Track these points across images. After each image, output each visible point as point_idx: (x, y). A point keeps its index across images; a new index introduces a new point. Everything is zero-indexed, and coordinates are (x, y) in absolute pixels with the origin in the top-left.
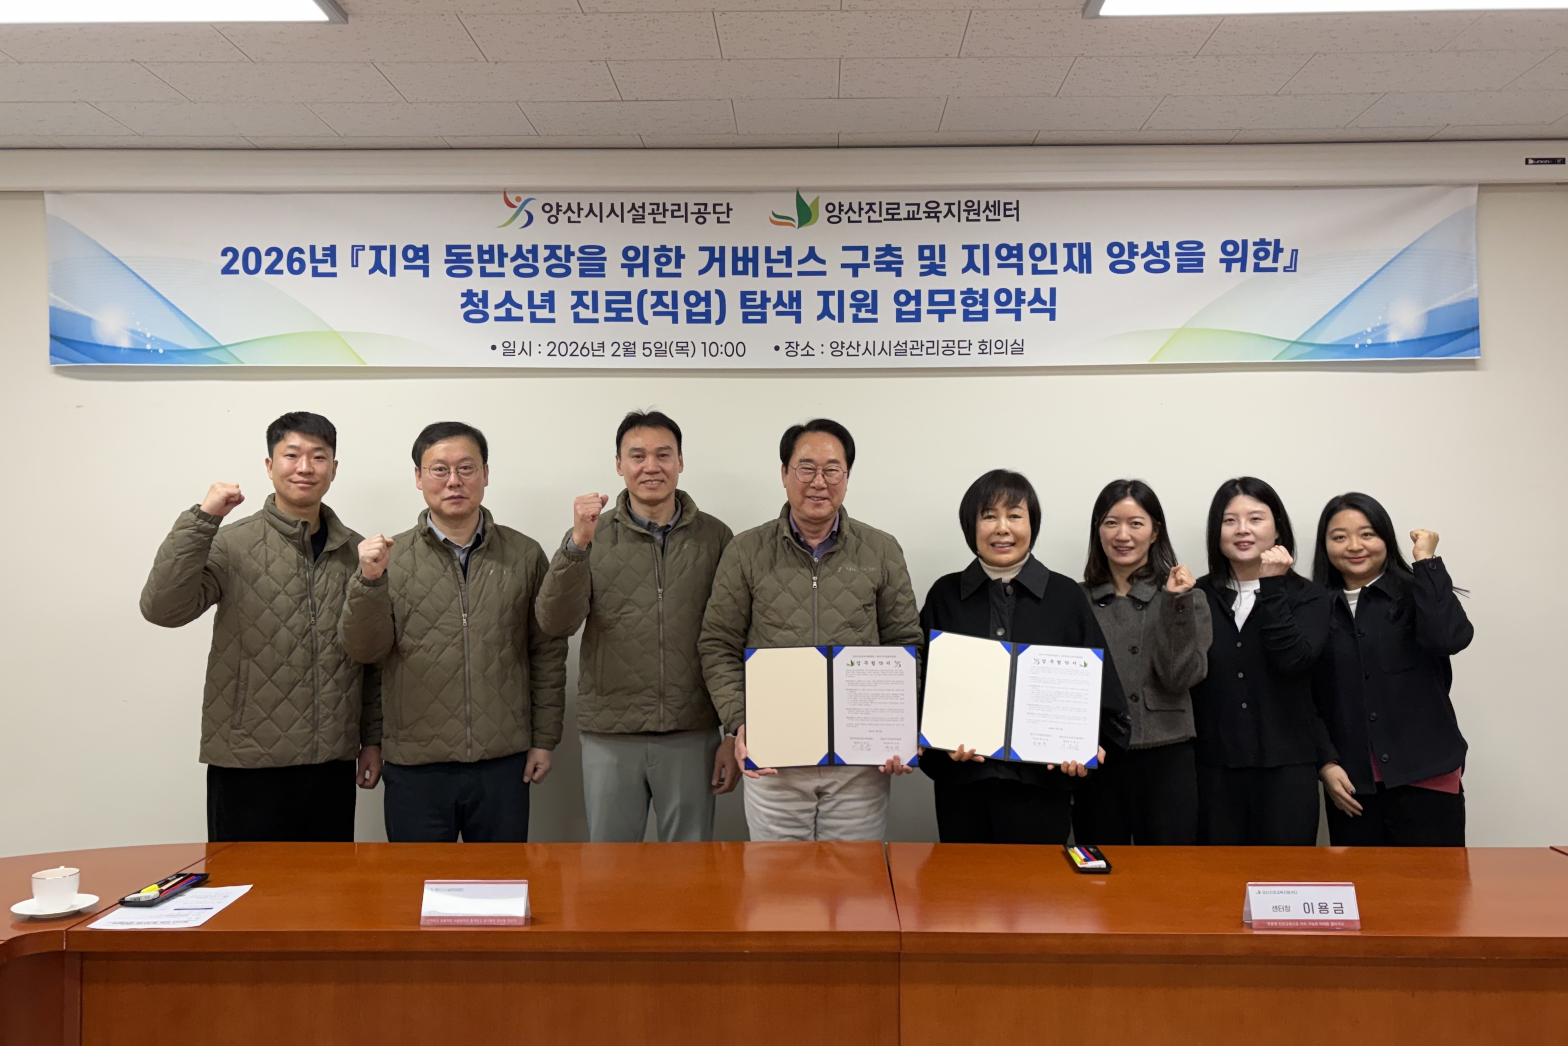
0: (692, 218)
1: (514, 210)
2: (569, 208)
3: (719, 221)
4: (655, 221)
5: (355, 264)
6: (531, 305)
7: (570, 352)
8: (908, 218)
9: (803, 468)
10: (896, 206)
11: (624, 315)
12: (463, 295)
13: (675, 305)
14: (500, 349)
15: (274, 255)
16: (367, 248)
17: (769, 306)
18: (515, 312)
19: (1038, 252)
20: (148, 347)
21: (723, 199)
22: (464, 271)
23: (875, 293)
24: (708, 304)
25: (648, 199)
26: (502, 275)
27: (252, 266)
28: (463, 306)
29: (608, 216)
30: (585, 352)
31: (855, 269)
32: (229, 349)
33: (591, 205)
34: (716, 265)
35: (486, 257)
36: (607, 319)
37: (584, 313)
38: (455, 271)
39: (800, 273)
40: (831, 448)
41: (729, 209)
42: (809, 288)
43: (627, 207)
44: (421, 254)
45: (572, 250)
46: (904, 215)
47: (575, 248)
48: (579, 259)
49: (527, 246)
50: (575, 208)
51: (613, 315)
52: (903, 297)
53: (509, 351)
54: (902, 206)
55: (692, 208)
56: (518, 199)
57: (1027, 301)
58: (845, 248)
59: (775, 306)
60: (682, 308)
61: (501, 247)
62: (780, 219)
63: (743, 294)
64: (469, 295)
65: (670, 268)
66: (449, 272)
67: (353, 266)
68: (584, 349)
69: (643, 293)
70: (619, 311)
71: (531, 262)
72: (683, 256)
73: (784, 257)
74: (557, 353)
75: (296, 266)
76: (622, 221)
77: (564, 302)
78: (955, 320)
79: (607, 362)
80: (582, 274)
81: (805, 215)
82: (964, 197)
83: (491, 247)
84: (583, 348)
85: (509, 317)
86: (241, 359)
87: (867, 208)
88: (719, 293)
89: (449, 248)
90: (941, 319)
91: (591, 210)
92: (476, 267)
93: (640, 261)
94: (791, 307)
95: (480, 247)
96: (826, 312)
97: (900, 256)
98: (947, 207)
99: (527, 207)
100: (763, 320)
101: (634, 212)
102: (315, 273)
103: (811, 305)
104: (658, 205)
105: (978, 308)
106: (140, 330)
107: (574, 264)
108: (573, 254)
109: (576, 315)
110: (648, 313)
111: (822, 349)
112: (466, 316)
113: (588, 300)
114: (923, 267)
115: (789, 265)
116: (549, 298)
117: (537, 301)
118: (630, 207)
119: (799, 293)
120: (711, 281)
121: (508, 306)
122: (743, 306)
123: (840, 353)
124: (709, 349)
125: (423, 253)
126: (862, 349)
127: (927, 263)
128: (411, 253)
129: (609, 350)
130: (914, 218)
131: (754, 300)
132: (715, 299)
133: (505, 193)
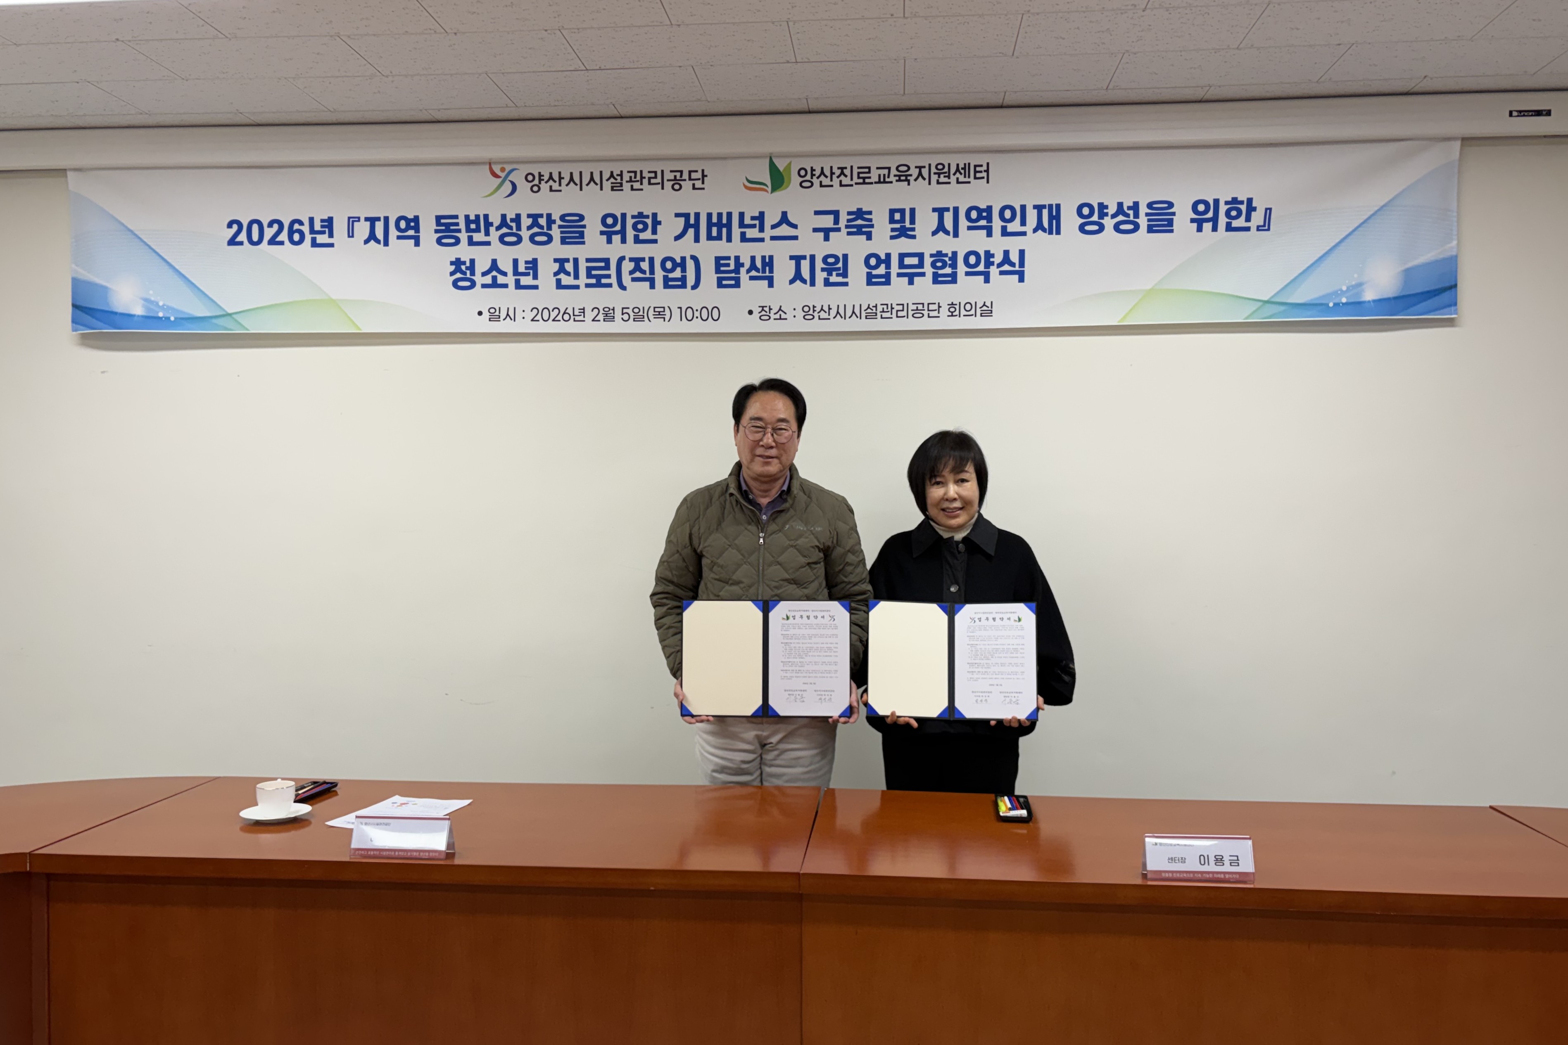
0: (667, 185)
1: (500, 180)
2: (551, 177)
3: (694, 188)
4: (632, 189)
5: (351, 235)
6: (516, 272)
7: (552, 318)
8: (879, 182)
9: (753, 426)
10: (867, 170)
11: (604, 281)
12: (452, 263)
13: (652, 271)
14: (486, 315)
15: (276, 227)
16: (362, 219)
17: (743, 270)
18: (501, 279)
19: (1008, 214)
20: (161, 315)
21: (698, 166)
22: (452, 241)
23: (845, 256)
24: (684, 270)
25: (626, 167)
26: (488, 243)
27: (255, 237)
28: (452, 274)
29: (587, 185)
30: (566, 317)
31: (826, 233)
32: (234, 316)
33: (571, 174)
34: (691, 232)
35: (473, 226)
36: (588, 286)
37: (566, 280)
38: (444, 241)
39: (773, 238)
40: (781, 407)
41: (704, 176)
42: (781, 253)
43: (606, 175)
44: (412, 224)
45: (553, 218)
46: (875, 178)
47: (556, 217)
48: (560, 227)
49: (510, 215)
50: (556, 177)
51: (593, 281)
52: (874, 261)
53: (494, 317)
54: (873, 169)
55: (669, 176)
56: (503, 170)
57: (996, 264)
58: (817, 213)
59: (748, 271)
60: (659, 275)
61: (486, 217)
62: (753, 185)
63: (718, 259)
64: (457, 263)
65: (647, 235)
66: (439, 242)
67: (349, 236)
68: (566, 315)
69: (621, 259)
70: (599, 278)
71: (514, 231)
72: (660, 223)
73: (757, 222)
74: (541, 319)
75: (296, 237)
76: (601, 189)
77: (547, 268)
78: (924, 283)
79: (588, 327)
80: (564, 241)
81: (778, 180)
82: (934, 160)
83: (477, 217)
84: (565, 313)
85: (495, 284)
86: (248, 328)
87: (838, 172)
88: (694, 258)
89: (438, 218)
90: (911, 282)
91: (572, 179)
92: (463, 236)
93: (618, 228)
94: (764, 271)
95: (467, 217)
96: (798, 276)
97: (871, 220)
98: (918, 170)
99: (510, 178)
100: (737, 285)
101: (612, 180)
102: (314, 244)
103: (784, 270)
104: (635, 172)
105: (948, 270)
106: (153, 299)
107: (556, 232)
108: (554, 222)
109: (559, 282)
110: (626, 279)
111: (794, 313)
112: (455, 284)
113: (569, 267)
114: (893, 230)
115: (762, 230)
116: (533, 265)
117: (522, 268)
118: (608, 175)
119: (771, 257)
120: (686, 247)
121: (494, 273)
122: (718, 271)
123: (812, 317)
124: (685, 313)
125: (414, 223)
126: (833, 312)
127: (898, 226)
128: (403, 224)
129: (590, 315)
130: (885, 182)
131: (728, 265)
132: (690, 264)
133: (490, 164)
